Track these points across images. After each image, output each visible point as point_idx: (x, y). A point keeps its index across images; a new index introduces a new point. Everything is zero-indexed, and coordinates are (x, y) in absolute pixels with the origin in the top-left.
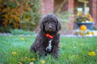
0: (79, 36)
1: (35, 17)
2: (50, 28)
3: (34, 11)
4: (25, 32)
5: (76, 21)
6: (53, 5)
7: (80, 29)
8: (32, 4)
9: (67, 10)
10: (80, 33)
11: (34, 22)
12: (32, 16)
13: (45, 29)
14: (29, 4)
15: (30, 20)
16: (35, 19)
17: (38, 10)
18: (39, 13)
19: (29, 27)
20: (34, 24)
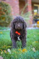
0: (37, 28)
1: (8, 18)
2: (19, 27)
3: (7, 14)
4: (3, 28)
5: (34, 19)
6: (18, 9)
7: (37, 23)
8: (5, 10)
9: (27, 12)
10: (37, 26)
11: (8, 21)
12: (6, 17)
13: (15, 27)
14: (4, 10)
15: (5, 20)
16: (8, 19)
17: (9, 13)
18: (10, 15)
19: (5, 24)
20: (8, 22)
